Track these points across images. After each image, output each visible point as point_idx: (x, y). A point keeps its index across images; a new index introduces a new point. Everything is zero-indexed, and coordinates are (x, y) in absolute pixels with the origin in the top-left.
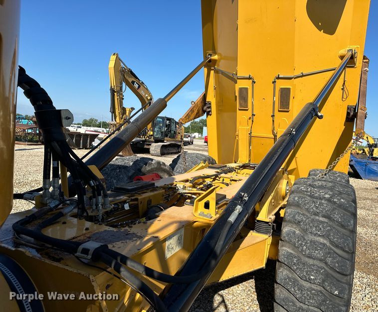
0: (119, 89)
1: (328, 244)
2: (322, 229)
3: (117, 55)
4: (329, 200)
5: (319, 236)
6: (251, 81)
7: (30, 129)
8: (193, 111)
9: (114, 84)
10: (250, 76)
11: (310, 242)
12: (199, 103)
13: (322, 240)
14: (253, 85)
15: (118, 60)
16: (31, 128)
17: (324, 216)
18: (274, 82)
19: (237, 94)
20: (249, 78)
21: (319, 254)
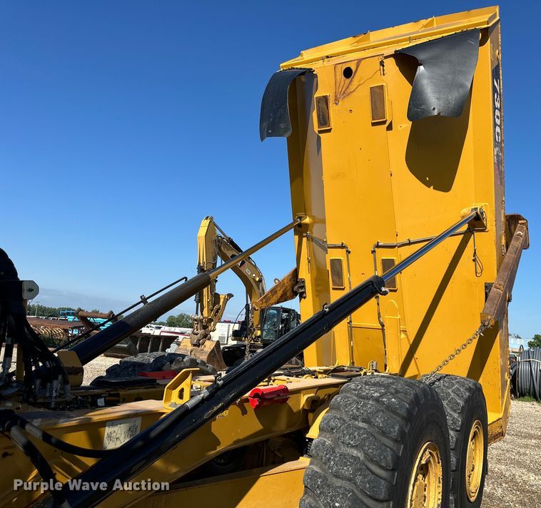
0: (211, 266)
1: (361, 458)
2: (357, 436)
3: (212, 218)
4: (377, 400)
5: (352, 447)
6: (345, 250)
7: (75, 328)
8: (276, 292)
9: (203, 259)
10: (343, 244)
11: (340, 455)
12: (285, 281)
13: (355, 452)
14: (348, 256)
15: (212, 225)
16: (78, 328)
17: (364, 421)
18: (373, 252)
19: (329, 268)
20: (342, 247)
21: (347, 471)
